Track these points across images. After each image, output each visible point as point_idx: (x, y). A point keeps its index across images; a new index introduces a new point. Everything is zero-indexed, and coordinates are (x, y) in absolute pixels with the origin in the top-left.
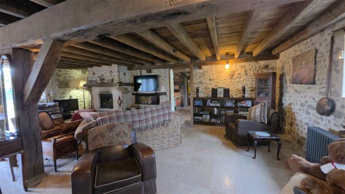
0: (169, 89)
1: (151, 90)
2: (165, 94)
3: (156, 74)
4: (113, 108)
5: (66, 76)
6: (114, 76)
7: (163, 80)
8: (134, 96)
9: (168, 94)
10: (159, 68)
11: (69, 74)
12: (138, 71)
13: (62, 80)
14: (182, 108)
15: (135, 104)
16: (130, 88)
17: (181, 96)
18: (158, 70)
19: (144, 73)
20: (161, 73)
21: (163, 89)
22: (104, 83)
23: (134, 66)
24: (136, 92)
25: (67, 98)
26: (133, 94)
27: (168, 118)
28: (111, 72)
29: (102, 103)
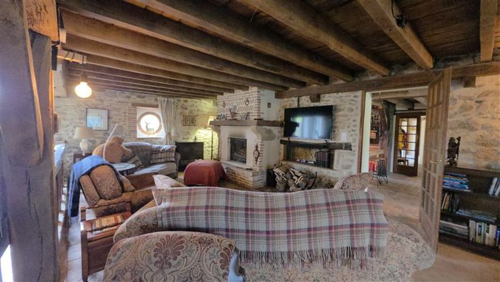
0: (358, 138)
1: (317, 138)
2: (348, 147)
3: (330, 103)
4: (246, 162)
5: (193, 108)
6: (251, 107)
7: (346, 116)
8: (282, 145)
9: (355, 148)
10: (338, 90)
11: (196, 107)
12: (293, 98)
13: (187, 114)
14: (381, 178)
15: (284, 160)
16: (277, 131)
17: (382, 152)
18: (335, 94)
19: (306, 102)
20: (342, 101)
21: (343, 137)
22: (235, 119)
23: (286, 88)
24: (286, 139)
25: (191, 140)
26: (282, 142)
27: (366, 242)
28: (248, 101)
29: (232, 152)
